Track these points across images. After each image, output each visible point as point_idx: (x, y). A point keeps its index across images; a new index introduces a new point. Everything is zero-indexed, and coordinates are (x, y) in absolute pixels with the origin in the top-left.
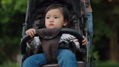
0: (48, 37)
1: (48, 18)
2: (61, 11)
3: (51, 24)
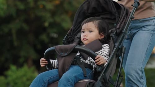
2: (95, 25)
3: (85, 39)
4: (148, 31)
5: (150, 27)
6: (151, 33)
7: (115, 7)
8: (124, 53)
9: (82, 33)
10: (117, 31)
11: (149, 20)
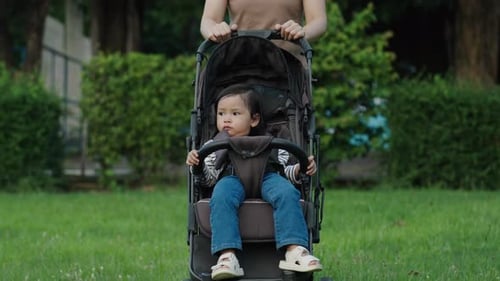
3: (228, 127)
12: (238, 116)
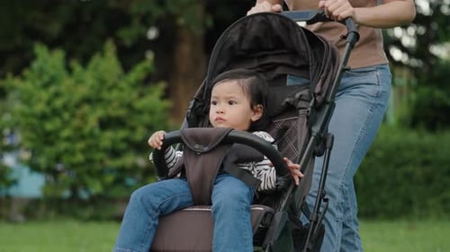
0: (202, 147)
1: (215, 103)
2: (243, 88)
3: (221, 119)
4: (361, 98)
5: (368, 90)
6: (370, 103)
7: (307, 42)
8: (331, 149)
9: (212, 106)
10: (317, 98)
11: (365, 72)
12: (234, 106)
